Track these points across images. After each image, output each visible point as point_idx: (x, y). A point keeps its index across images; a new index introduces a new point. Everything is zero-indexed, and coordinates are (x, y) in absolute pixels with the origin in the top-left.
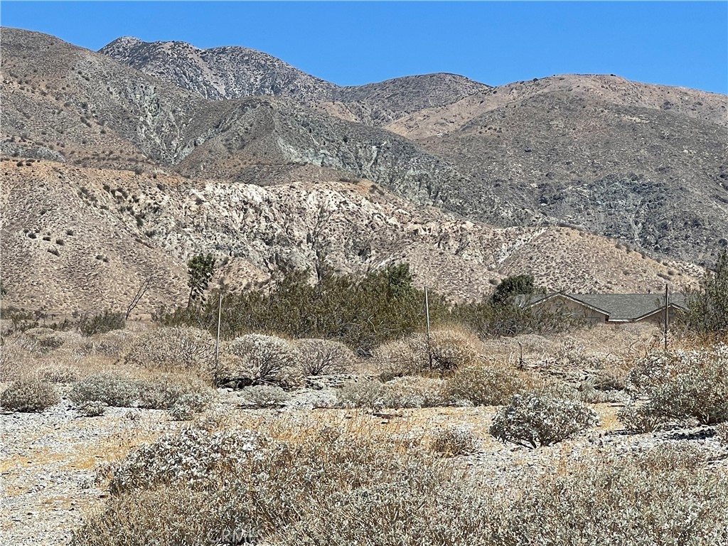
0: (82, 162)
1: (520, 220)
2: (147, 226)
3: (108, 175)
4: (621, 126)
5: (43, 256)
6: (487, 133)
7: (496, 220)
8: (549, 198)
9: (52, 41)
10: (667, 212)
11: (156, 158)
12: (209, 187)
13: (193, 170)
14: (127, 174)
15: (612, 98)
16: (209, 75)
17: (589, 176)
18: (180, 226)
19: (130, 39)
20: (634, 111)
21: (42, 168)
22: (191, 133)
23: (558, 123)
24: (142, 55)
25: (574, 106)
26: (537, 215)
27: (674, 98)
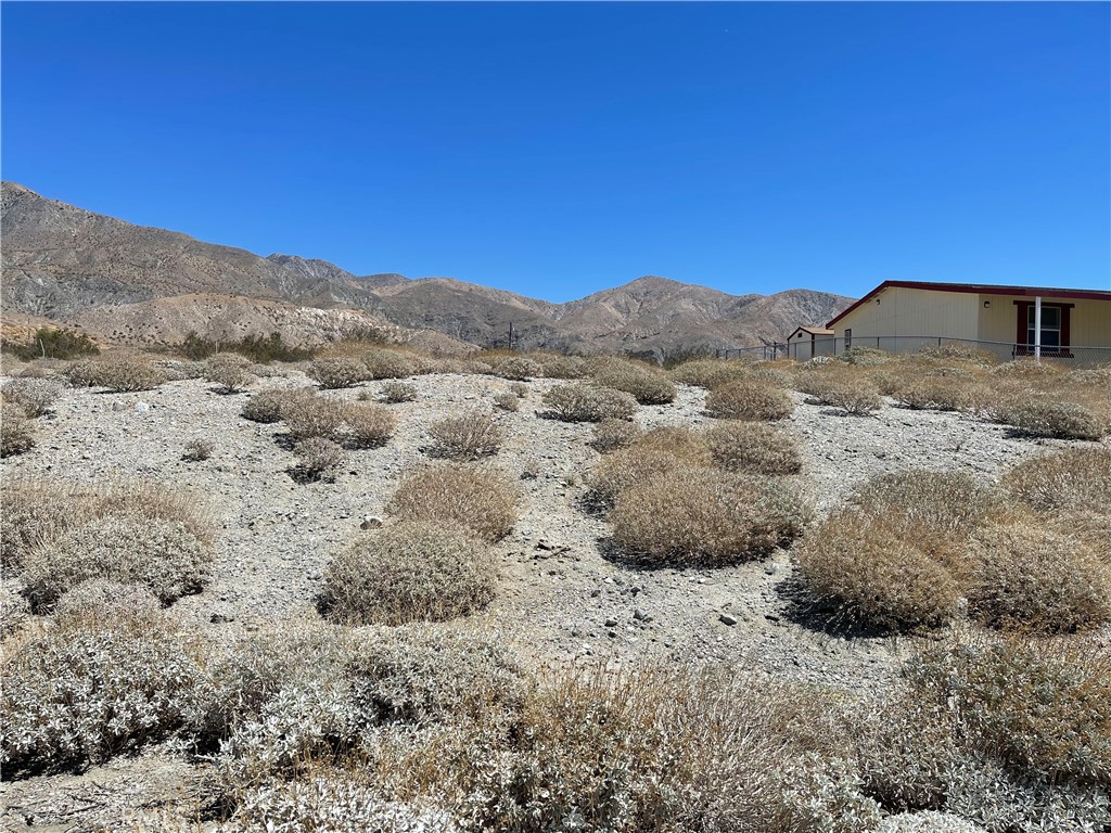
0: (257, 298)
1: (417, 327)
2: (279, 322)
3: (266, 303)
4: (454, 296)
5: (239, 331)
6: (407, 296)
7: (409, 326)
8: (429, 320)
9: (247, 253)
10: (469, 327)
11: (285, 297)
12: (303, 309)
13: (299, 303)
14: (272, 303)
15: (452, 286)
16: (308, 269)
17: (443, 313)
18: (292, 323)
19: (279, 254)
20: (459, 291)
21: (240, 299)
22: (299, 289)
23: (433, 294)
24: (283, 260)
25: (438, 288)
26: (424, 326)
27: (473, 288)
